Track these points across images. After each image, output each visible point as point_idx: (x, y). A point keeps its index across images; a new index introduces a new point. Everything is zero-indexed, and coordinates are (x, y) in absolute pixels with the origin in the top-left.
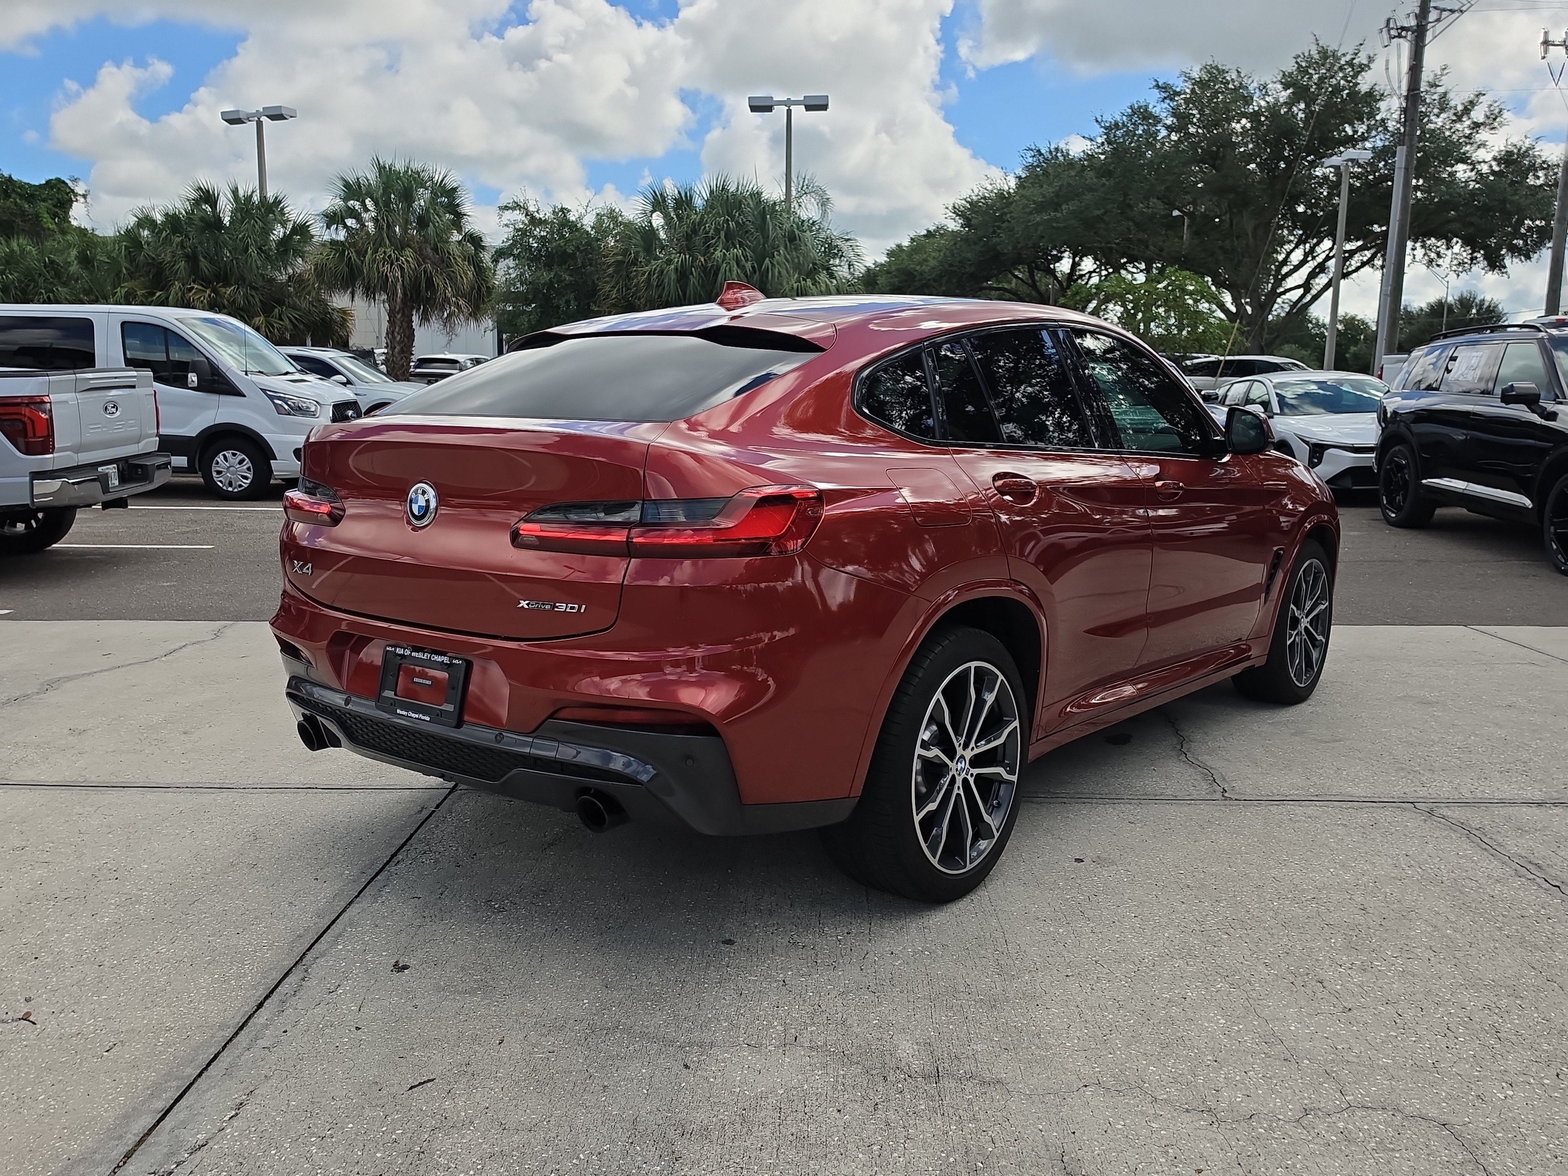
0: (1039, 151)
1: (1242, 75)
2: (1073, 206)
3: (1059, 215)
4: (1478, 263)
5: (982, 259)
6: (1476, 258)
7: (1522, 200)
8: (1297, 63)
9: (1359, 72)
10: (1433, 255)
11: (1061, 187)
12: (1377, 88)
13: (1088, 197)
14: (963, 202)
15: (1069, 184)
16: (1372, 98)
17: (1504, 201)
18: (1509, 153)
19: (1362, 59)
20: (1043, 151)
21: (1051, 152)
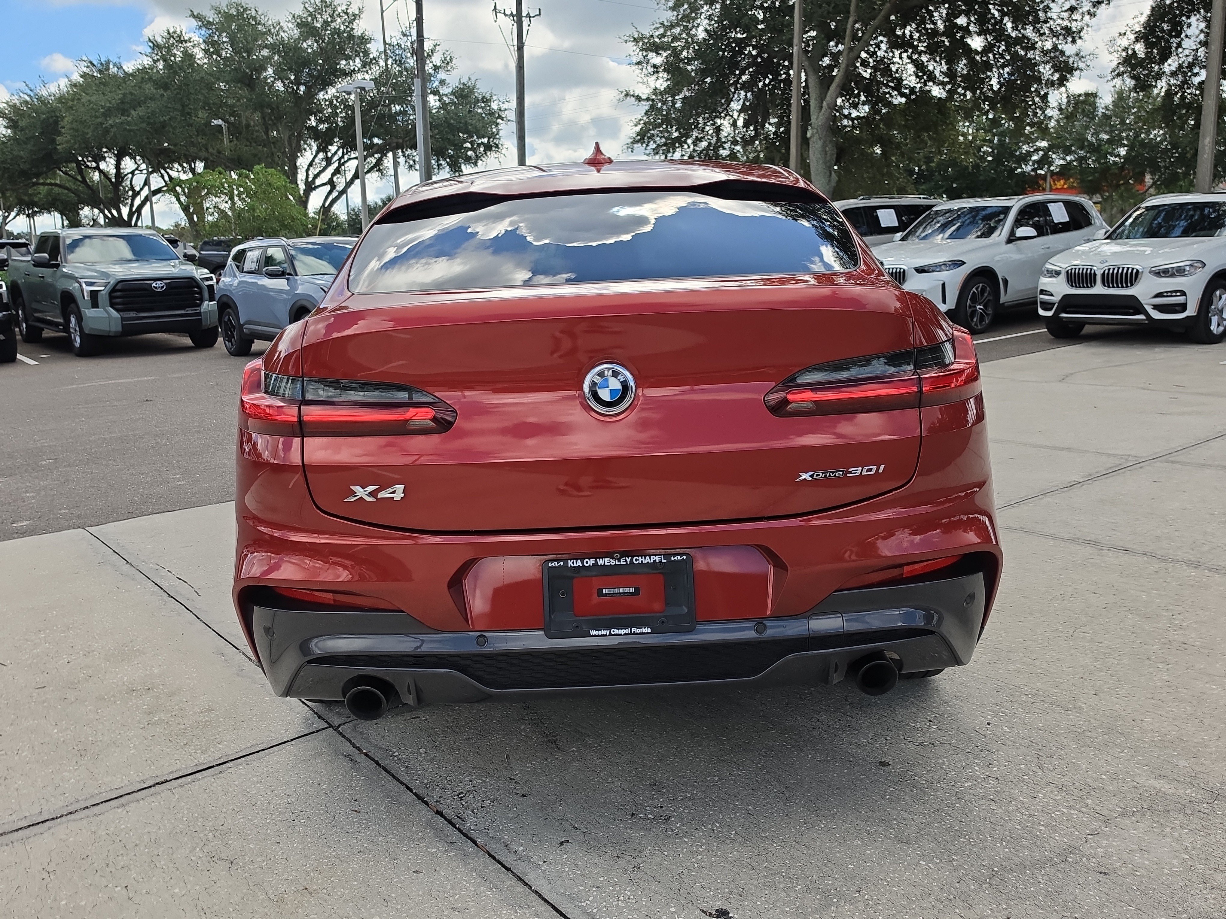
0: (91, 62)
1: (259, 13)
2: (141, 111)
3: (129, 119)
4: (444, 168)
5: (34, 157)
6: (441, 165)
7: (477, 124)
8: (305, 7)
9: (354, 20)
10: (411, 162)
11: (124, 95)
12: (367, 33)
13: (152, 105)
14: (5, 105)
15: (131, 94)
16: (364, 40)
17: (466, 124)
18: (462, 90)
19: (354, 9)
20: (95, 63)
21: (102, 64)
